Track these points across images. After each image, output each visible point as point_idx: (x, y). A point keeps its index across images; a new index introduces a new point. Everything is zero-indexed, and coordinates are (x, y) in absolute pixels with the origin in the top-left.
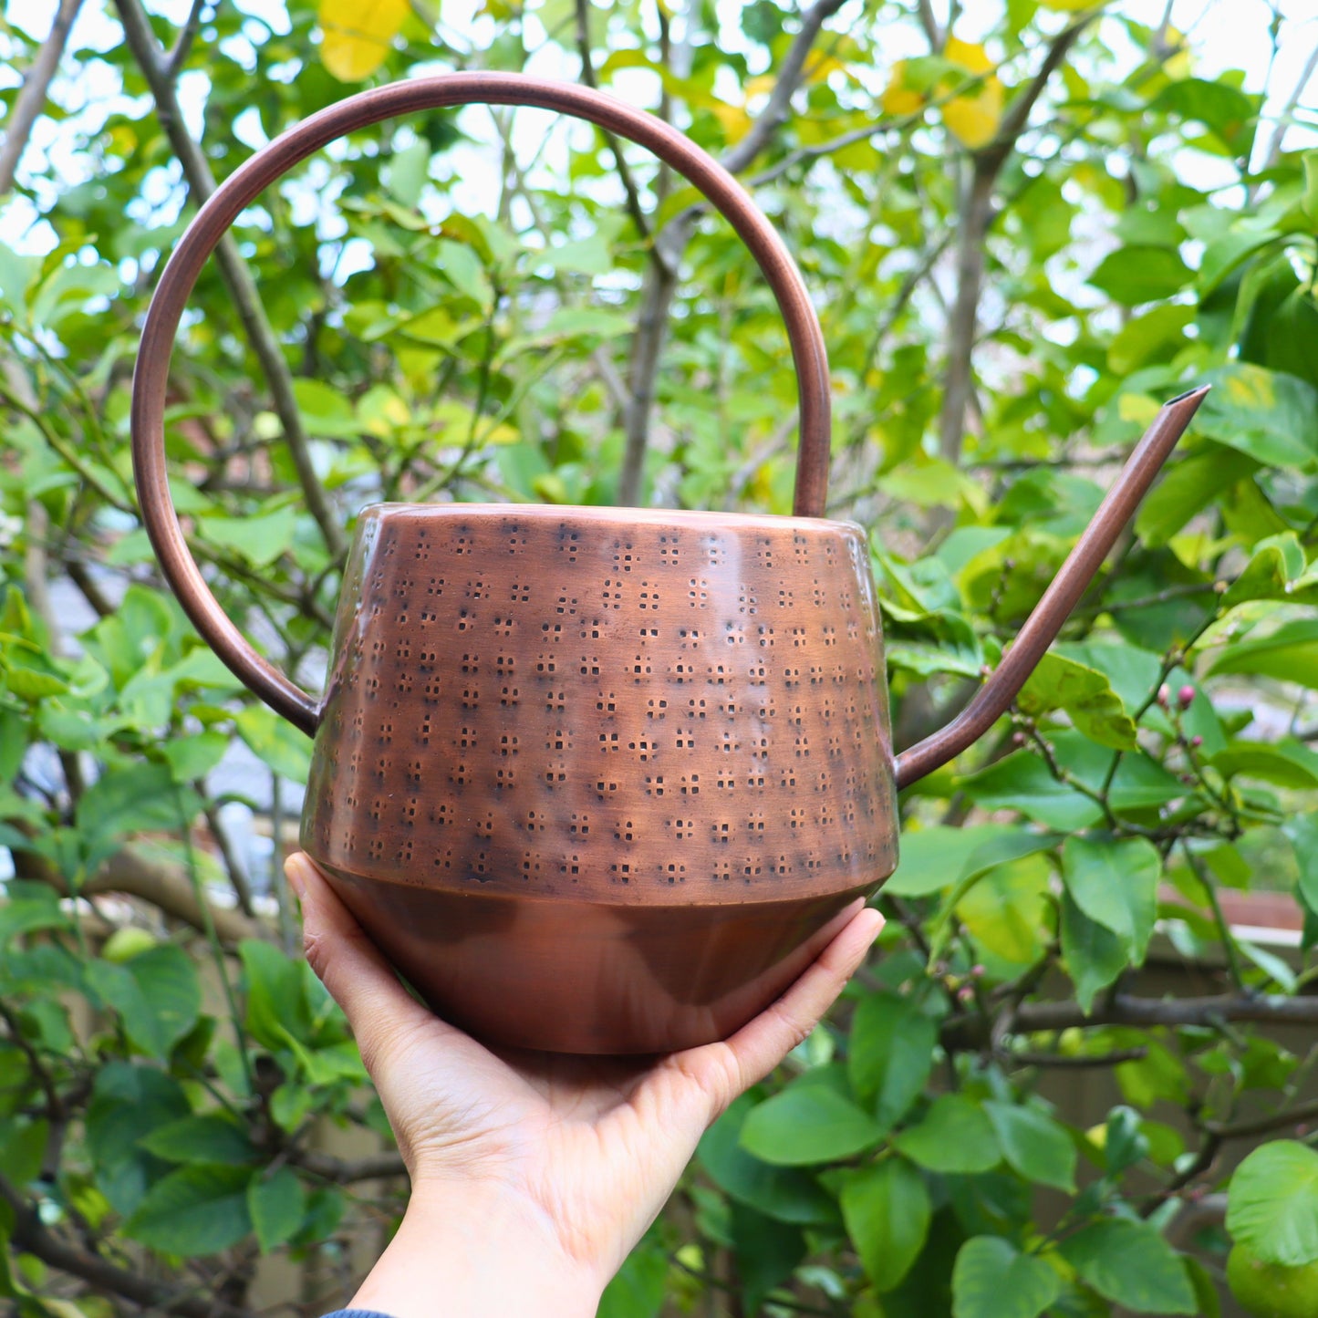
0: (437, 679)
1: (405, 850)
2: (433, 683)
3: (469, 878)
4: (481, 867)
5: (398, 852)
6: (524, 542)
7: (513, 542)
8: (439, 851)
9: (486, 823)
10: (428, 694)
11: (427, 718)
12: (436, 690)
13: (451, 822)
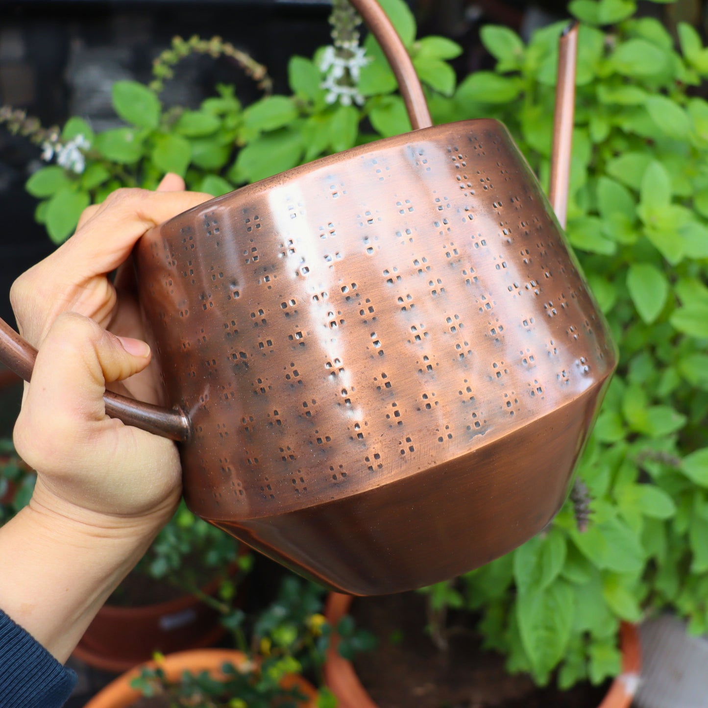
0: (368, 301)
1: (406, 446)
2: (365, 306)
3: (472, 437)
4: (477, 424)
5: (399, 451)
6: (387, 169)
7: (378, 171)
8: (437, 430)
9: (466, 389)
10: (363, 317)
11: (373, 334)
12: (371, 309)
13: (436, 403)
